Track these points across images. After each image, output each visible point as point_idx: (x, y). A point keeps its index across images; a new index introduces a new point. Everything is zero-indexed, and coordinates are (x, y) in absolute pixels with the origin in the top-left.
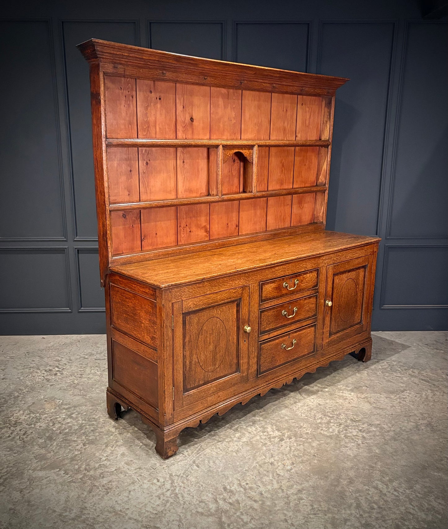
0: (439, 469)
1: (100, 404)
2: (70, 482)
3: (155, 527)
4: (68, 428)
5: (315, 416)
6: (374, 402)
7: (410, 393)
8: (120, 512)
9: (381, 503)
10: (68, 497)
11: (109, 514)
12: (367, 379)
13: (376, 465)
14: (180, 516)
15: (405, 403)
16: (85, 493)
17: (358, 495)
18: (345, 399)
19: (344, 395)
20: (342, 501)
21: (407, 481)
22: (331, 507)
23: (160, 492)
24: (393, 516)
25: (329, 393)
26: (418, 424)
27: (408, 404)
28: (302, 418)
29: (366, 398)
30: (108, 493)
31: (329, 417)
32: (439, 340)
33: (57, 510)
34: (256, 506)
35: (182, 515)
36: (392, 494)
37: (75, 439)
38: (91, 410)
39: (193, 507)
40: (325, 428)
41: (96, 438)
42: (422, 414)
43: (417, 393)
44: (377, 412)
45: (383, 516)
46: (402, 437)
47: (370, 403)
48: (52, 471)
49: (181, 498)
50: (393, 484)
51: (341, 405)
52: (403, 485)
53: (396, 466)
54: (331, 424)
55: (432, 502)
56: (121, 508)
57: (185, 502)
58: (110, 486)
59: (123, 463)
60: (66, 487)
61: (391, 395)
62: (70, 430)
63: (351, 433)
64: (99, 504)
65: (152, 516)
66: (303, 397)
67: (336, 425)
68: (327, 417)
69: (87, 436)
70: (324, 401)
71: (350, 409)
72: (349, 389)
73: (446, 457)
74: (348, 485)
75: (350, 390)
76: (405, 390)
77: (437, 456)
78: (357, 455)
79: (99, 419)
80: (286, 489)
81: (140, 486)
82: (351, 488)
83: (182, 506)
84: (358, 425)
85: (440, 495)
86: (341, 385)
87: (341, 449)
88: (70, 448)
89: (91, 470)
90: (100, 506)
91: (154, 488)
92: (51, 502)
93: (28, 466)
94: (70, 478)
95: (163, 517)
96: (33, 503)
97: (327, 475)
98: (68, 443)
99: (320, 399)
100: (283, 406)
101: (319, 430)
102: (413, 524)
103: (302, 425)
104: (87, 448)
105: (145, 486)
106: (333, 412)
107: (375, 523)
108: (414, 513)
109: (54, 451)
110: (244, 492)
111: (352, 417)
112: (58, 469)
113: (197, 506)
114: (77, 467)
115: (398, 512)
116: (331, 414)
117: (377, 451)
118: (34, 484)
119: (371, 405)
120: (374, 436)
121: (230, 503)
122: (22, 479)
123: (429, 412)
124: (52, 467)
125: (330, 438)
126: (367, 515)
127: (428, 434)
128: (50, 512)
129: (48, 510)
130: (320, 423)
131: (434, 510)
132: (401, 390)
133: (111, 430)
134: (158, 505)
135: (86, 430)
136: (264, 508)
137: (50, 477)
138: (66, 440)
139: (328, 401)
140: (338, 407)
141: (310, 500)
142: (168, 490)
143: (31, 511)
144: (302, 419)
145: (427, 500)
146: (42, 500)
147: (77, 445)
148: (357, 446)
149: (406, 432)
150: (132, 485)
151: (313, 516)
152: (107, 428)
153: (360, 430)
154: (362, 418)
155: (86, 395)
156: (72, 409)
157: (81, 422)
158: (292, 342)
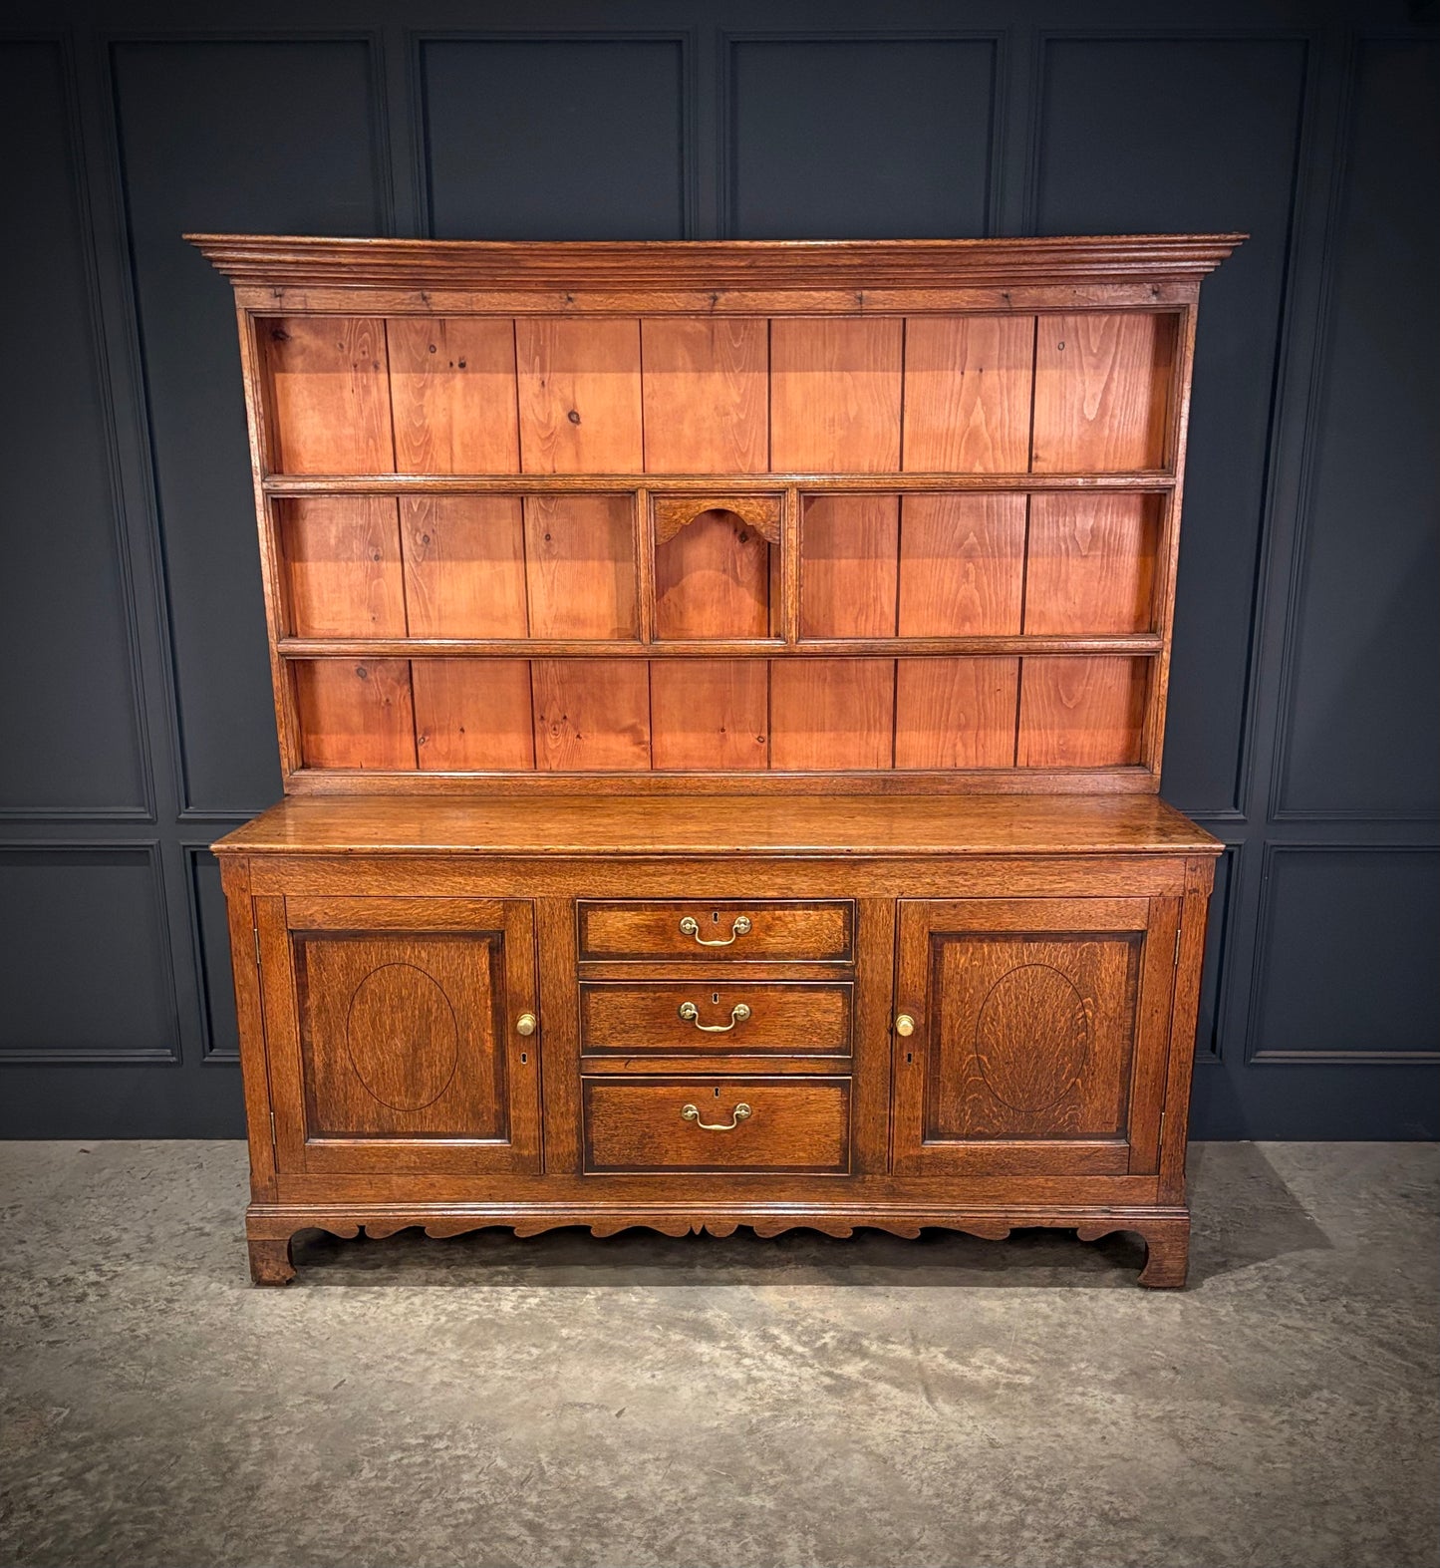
6: (1195, 1439)
7: (1331, 1402)
12: (1179, 1336)
15: (1310, 1443)
18: (1091, 1422)
19: (1089, 1403)
27: (1323, 1451)
28: (920, 1501)
31: (1022, 1499)
38: (162, 1451)
40: (998, 1553)
43: (1358, 1403)
44: (1200, 1484)
47: (1180, 1442)
51: (1071, 1449)
54: (1027, 1534)
61: (1260, 1407)
62: (60, 1540)
67: (1041, 1538)
68: (1014, 1502)
71: (1102, 1467)
76: (1316, 1387)
79: (180, 1495)
86: (1082, 1360)
100: (857, 1447)
103: (915, 1533)
111: (1107, 1502)
130: (984, 1528)
132: (1299, 1387)
140: (1059, 1457)
144: (919, 1507)
155: (159, 1389)
156: (94, 1447)
157: (107, 1505)
158: (730, 1112)
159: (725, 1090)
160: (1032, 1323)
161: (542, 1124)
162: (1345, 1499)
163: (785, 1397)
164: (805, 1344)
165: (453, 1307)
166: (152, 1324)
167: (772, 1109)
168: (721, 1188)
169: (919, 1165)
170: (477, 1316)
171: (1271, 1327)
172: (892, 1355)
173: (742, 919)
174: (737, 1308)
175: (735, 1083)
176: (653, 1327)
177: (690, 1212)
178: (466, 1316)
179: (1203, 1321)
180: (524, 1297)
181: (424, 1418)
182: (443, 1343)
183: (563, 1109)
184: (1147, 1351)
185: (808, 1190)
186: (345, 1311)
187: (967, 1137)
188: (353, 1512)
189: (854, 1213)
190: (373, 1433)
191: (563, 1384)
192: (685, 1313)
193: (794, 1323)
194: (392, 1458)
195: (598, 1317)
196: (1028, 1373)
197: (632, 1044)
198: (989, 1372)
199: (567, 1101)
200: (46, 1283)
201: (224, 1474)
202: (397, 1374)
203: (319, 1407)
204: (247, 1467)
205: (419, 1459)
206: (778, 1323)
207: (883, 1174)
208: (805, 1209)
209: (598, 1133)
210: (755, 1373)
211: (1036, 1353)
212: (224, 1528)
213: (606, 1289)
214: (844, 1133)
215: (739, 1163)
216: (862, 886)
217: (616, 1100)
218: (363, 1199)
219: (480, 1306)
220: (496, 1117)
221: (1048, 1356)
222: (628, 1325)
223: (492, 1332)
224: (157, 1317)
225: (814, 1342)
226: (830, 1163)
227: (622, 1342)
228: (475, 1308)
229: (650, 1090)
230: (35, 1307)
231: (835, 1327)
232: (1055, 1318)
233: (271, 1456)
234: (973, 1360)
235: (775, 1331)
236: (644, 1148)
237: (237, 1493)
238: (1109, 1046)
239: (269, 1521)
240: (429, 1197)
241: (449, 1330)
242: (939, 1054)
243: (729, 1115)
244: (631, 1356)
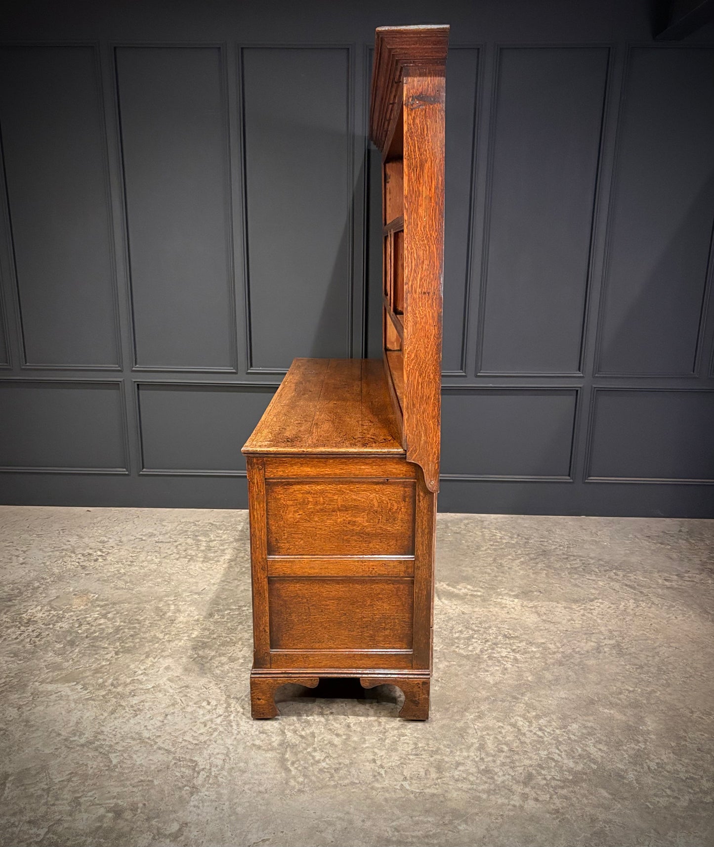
0: (612, 705)
1: (151, 601)
2: (87, 699)
3: (192, 760)
4: (98, 631)
5: (453, 628)
6: (545, 614)
7: (602, 603)
8: (147, 740)
9: (515, 745)
10: (82, 717)
11: (132, 742)
12: (544, 581)
13: (522, 696)
14: (229, 749)
15: (590, 615)
16: (106, 714)
17: (484, 733)
18: (503, 607)
19: (504, 601)
20: (460, 740)
21: (560, 719)
22: (443, 747)
23: (208, 717)
24: (527, 762)
25: (482, 598)
26: (601, 644)
27: (596, 618)
29: (536, 607)
30: (137, 715)
32: (669, 531)
33: (63, 733)
34: (336, 740)
35: (231, 747)
36: (535, 734)
37: (106, 645)
38: (136, 608)
39: (249, 738)
41: (135, 646)
42: (610, 631)
43: (612, 604)
45: (513, 762)
46: (572, 661)
47: (539, 615)
48: (67, 685)
49: (235, 727)
50: (540, 721)
52: (554, 723)
53: (551, 698)
55: (589, 747)
56: (151, 735)
57: (239, 732)
58: (141, 707)
59: (165, 679)
60: (81, 705)
61: (573, 604)
62: (101, 633)
63: (499, 653)
64: (121, 728)
65: (190, 747)
66: (441, 602)
68: (470, 631)
69: (123, 642)
70: (471, 609)
71: (506, 621)
72: (513, 593)
73: (627, 690)
74: (476, 719)
75: (514, 595)
76: (596, 598)
77: (615, 688)
78: (500, 682)
79: (145, 622)
80: (385, 722)
81: (182, 709)
82: (478, 724)
83: (234, 737)
84: (513, 643)
85: (604, 738)
86: (503, 588)
87: (479, 674)
88: (96, 656)
89: (119, 685)
90: (122, 731)
91: (201, 712)
92: (57, 724)
93: (35, 677)
94: (89, 694)
95: (205, 749)
96: (33, 723)
97: (448, 706)
98: (95, 650)
99: (466, 606)
101: (454, 647)
102: (553, 774)
104: (119, 658)
105: (189, 709)
106: (480, 623)
107: (499, 770)
108: (559, 760)
109: (73, 660)
110: (325, 723)
112: (75, 683)
113: (255, 737)
114: (101, 681)
115: (536, 757)
116: (476, 627)
117: (529, 678)
118: (39, 700)
119: (539, 617)
120: (531, 658)
121: (302, 737)
122: (23, 693)
123: (622, 629)
124: (66, 679)
125: (467, 659)
126: (490, 759)
127: (611, 658)
128: (54, 735)
129: (51, 732)
131: (589, 757)
132: (589, 598)
133: (157, 635)
134: (202, 734)
135: (124, 634)
136: (347, 744)
137: (62, 692)
138: (93, 646)
139: (477, 609)
140: (490, 618)
141: (415, 737)
142: (221, 715)
143: (27, 733)
145: (583, 744)
146: (45, 720)
147: (107, 654)
148: (502, 671)
149: (580, 655)
150: (171, 708)
151: (414, 757)
152: (152, 634)
153: (513, 650)
154: (521, 635)
155: (132, 590)
156: (110, 607)
157: (118, 624)
162: (601, 632)
166: (126, 569)
181: (238, 600)
184: (530, 586)
186: (204, 566)
188: (212, 628)
190: (218, 605)
194: (226, 612)
196: (480, 591)
198: (464, 591)
200: (81, 555)
201: (161, 616)
202: (227, 587)
203: (196, 596)
204: (170, 614)
205: (237, 613)
211: (484, 585)
212: (163, 632)
221: (489, 586)
224: (128, 567)
230: (78, 562)
233: (179, 611)
234: (458, 587)
237: (167, 621)
239: (180, 630)
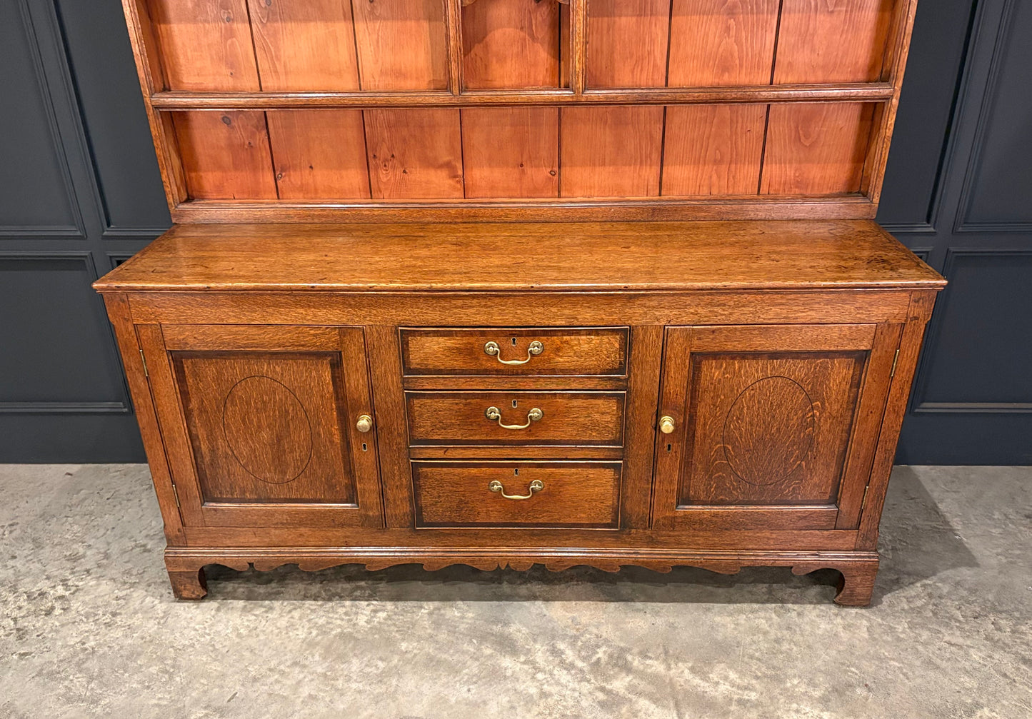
158: (527, 486)
159: (523, 471)
160: (755, 638)
161: (382, 494)
163: (568, 712)
164: (584, 659)
165: (322, 621)
166: (98, 638)
167: (560, 484)
168: (521, 537)
169: (673, 523)
170: (339, 630)
171: (938, 644)
172: (649, 671)
173: (536, 343)
174: (533, 624)
175: (531, 466)
176: (471, 641)
177: (497, 554)
178: (332, 629)
179: (885, 637)
180: (375, 611)
182: (313, 656)
183: (398, 483)
184: (844, 668)
185: (586, 539)
187: (712, 503)
189: (622, 555)
191: (400, 697)
192: (494, 627)
193: (576, 638)
195: (429, 631)
197: (449, 437)
198: (724, 687)
199: (401, 479)
200: (26, 597)
206: (564, 637)
207: (645, 529)
208: (584, 552)
209: (426, 500)
210: (546, 688)
211: (759, 669)
213: (437, 604)
214: (615, 501)
215: (535, 521)
216: (637, 315)
217: (438, 477)
218: (251, 544)
219: (342, 620)
220: (346, 488)
221: (769, 672)
222: (451, 638)
223: (350, 645)
224: (103, 630)
225: (590, 657)
226: (605, 521)
227: (446, 656)
228: (339, 622)
229: (465, 471)
230: (15, 620)
231: (606, 641)
232: (773, 633)
234: (711, 676)
235: (561, 646)
236: (462, 510)
238: (831, 436)
240: (300, 543)
241: (317, 644)
242: (693, 444)
243: (526, 488)
244: (454, 670)
